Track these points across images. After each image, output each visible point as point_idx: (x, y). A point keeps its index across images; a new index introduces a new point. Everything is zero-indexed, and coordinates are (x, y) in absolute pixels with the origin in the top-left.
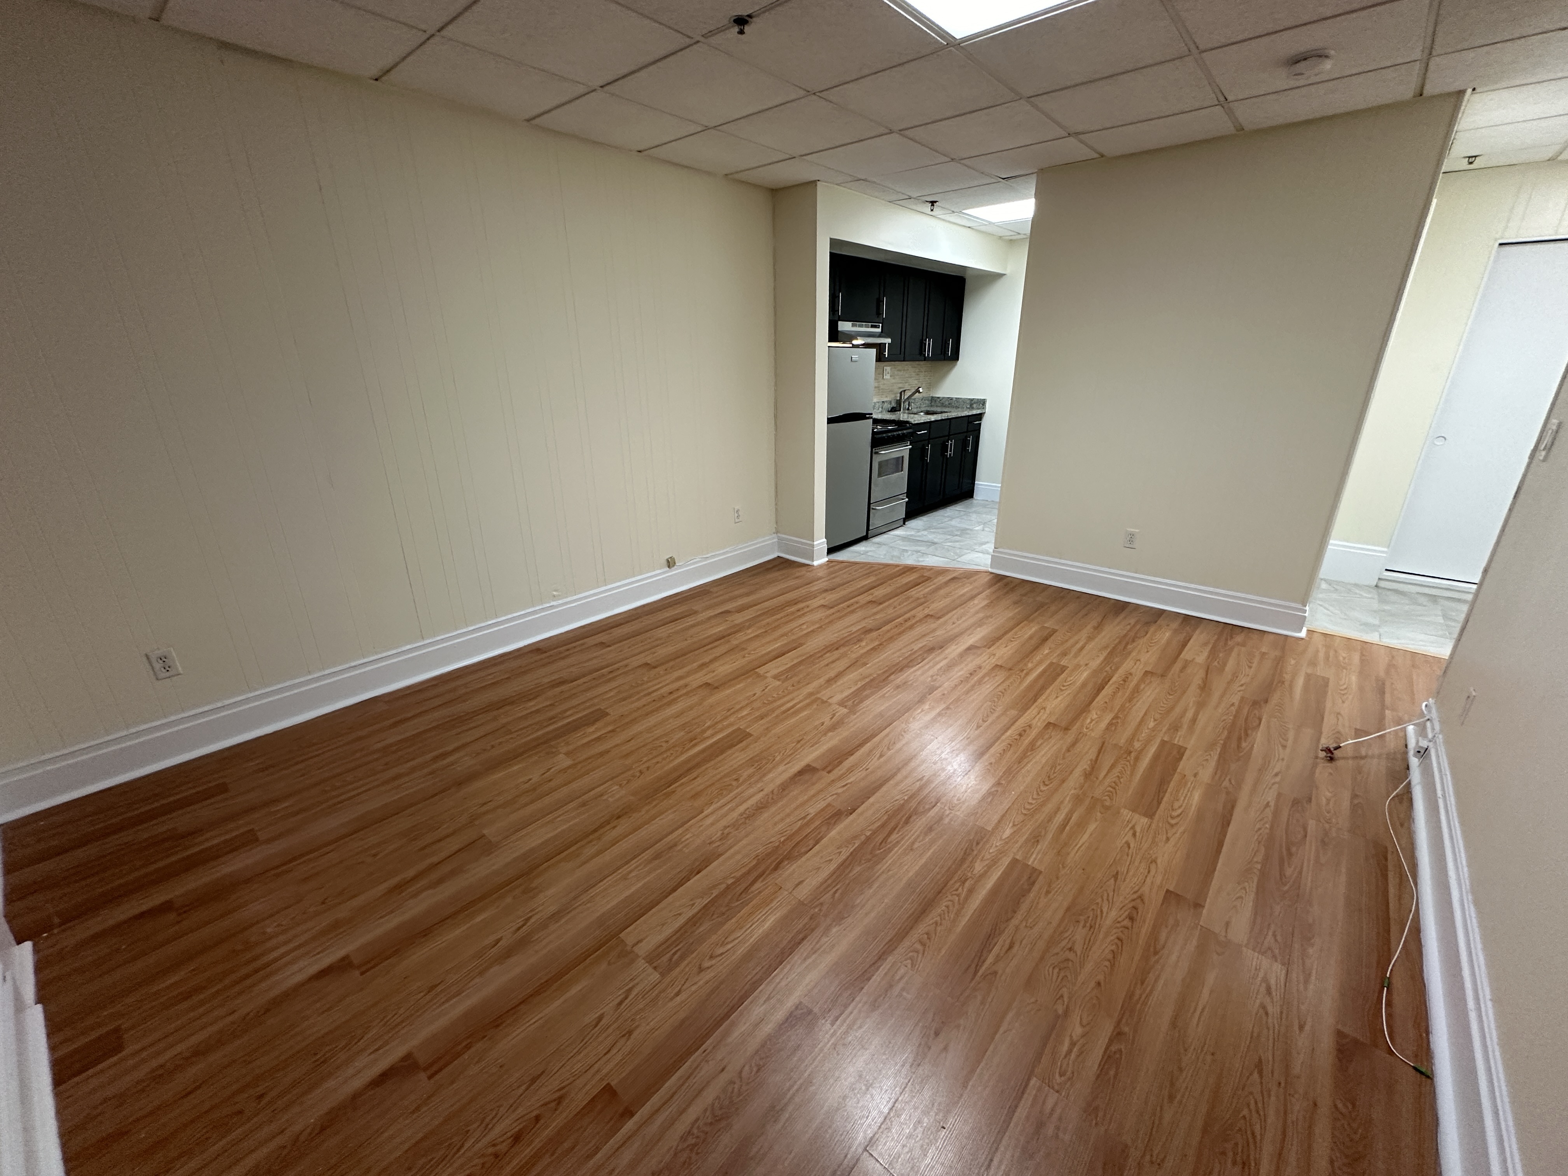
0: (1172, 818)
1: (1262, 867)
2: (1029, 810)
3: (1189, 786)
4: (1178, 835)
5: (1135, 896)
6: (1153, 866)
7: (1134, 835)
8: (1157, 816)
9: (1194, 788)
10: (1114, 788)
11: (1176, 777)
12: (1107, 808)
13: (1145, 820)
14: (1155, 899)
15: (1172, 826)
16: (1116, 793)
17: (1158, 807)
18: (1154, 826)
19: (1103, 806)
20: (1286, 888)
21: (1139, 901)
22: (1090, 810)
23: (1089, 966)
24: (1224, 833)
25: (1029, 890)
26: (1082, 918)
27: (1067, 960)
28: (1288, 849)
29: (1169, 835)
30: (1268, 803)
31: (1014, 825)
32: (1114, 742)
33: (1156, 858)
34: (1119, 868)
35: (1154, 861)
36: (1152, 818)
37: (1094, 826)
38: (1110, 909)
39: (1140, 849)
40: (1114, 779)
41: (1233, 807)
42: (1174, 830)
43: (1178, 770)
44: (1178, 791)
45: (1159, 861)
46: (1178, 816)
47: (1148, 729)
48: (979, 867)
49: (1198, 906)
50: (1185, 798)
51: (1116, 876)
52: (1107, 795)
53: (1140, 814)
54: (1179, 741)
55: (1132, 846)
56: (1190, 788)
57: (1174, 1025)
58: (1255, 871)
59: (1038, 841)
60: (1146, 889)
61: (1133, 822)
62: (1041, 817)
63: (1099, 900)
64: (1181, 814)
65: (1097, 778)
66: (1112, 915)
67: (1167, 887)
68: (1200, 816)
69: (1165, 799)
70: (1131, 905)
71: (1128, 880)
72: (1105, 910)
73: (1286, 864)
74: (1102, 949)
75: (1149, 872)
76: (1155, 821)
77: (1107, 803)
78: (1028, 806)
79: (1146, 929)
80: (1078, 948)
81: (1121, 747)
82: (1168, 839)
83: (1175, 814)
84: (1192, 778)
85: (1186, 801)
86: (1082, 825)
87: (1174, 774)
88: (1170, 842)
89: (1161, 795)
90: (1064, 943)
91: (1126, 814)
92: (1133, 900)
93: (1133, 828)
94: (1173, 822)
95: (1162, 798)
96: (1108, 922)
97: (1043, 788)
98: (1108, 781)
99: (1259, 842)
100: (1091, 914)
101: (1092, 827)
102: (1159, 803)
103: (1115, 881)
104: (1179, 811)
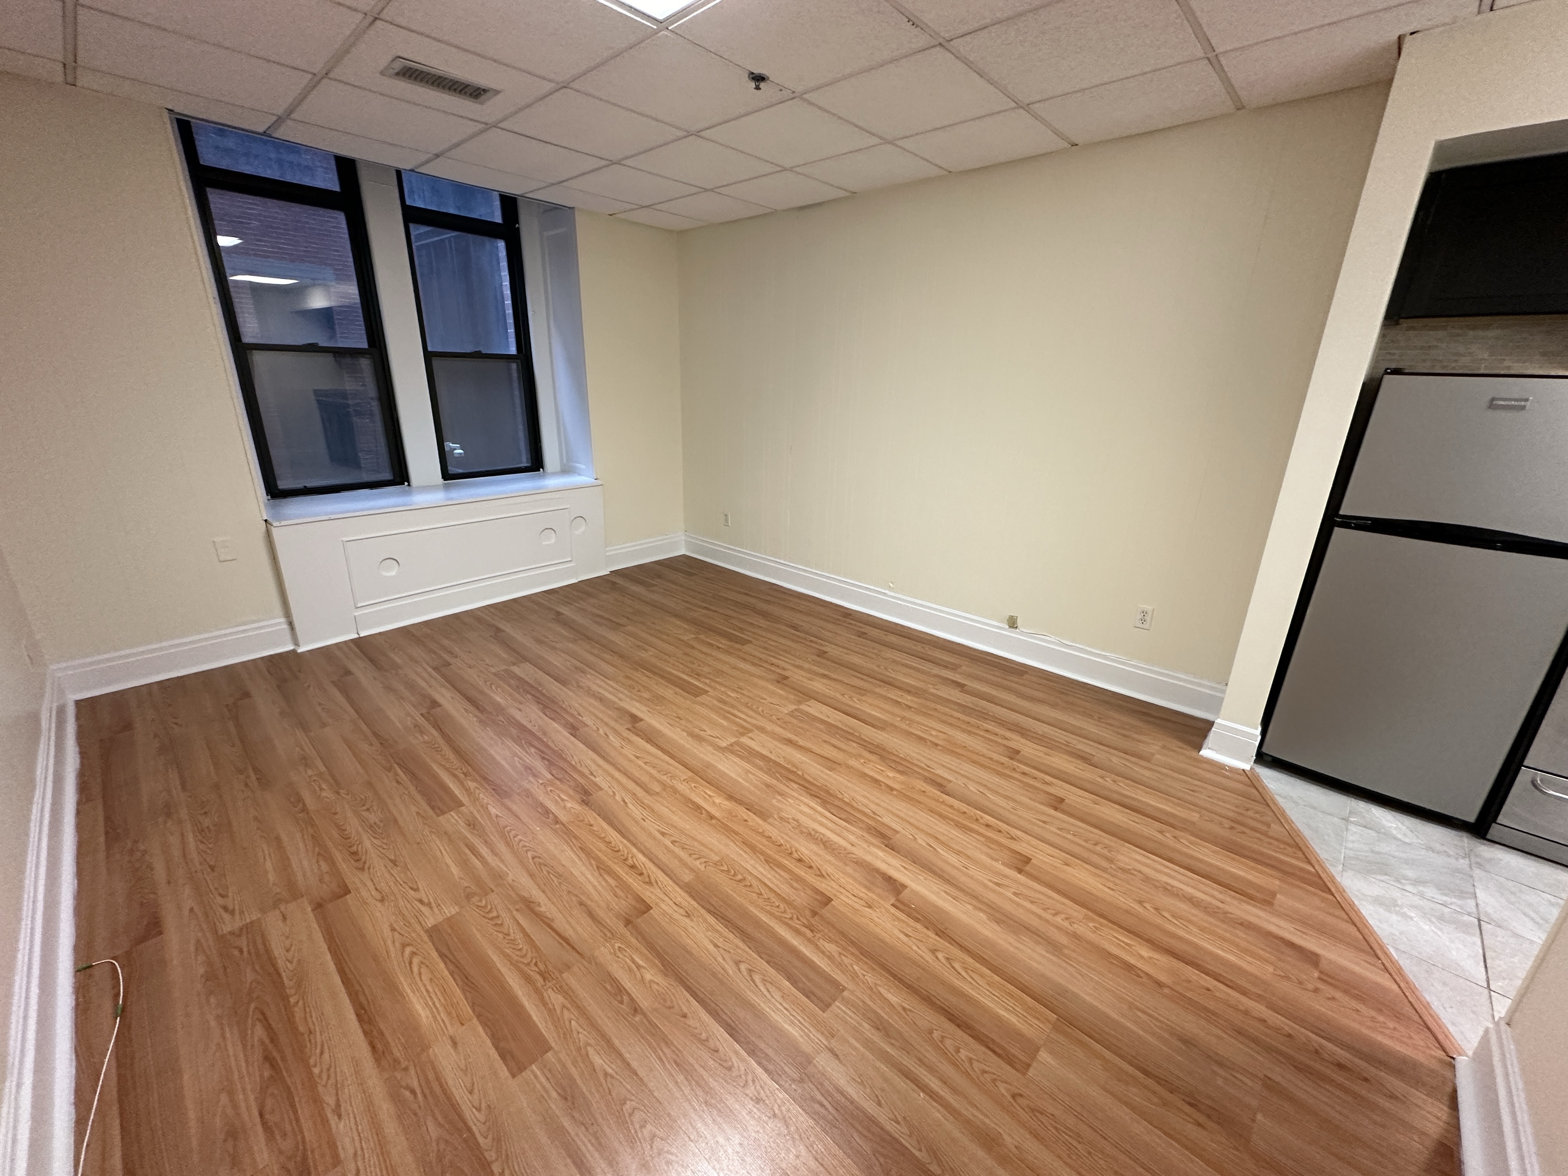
0: (413, 954)
1: (289, 1001)
2: (508, 832)
3: (442, 1015)
4: (389, 942)
5: (367, 866)
6: (378, 897)
7: (421, 901)
8: (426, 939)
9: (434, 1017)
10: (491, 919)
11: (467, 1009)
12: (469, 897)
13: (430, 922)
14: (353, 878)
15: (404, 946)
16: (484, 917)
17: (437, 950)
18: (419, 928)
19: (474, 894)
20: (253, 1006)
21: (361, 866)
22: (478, 881)
23: (349, 814)
24: (353, 996)
25: (429, 804)
26: (382, 825)
27: (364, 805)
28: (273, 1065)
29: (396, 935)
30: (340, 1117)
31: (497, 816)
32: (575, 969)
33: (384, 905)
34: (399, 869)
35: (382, 900)
36: (427, 931)
37: (455, 873)
38: (373, 844)
39: (403, 897)
40: (506, 927)
41: (373, 1048)
42: (397, 944)
43: (475, 1021)
44: (444, 992)
45: (379, 904)
46: (411, 963)
47: (587, 1044)
48: (471, 785)
49: (318, 906)
50: (427, 991)
51: (394, 863)
52: (486, 906)
53: (440, 923)
54: (533, 1072)
55: (412, 893)
56: (439, 1013)
57: (278, 839)
58: (293, 991)
59: (469, 825)
60: (365, 877)
61: (436, 910)
62: (495, 839)
63: (385, 841)
64: (411, 967)
65: (517, 910)
66: (368, 844)
67: (352, 893)
68: (393, 989)
69: (442, 965)
70: (363, 858)
71: (383, 868)
72: (375, 841)
73: (267, 1041)
74: (353, 826)
75: (376, 889)
76: (422, 933)
77: (475, 899)
78: (513, 833)
79: (338, 856)
80: (365, 814)
81: (561, 972)
82: (393, 930)
83: (416, 961)
84: (451, 1031)
85: (423, 989)
86: (464, 864)
87: (474, 1011)
88: (389, 930)
89: (451, 967)
90: (375, 808)
91: (451, 910)
92: (365, 863)
93: (429, 905)
94: (408, 950)
95: (445, 963)
96: (365, 837)
97: (530, 854)
98: (508, 922)
99: (310, 1032)
100: (380, 831)
101: (455, 870)
102: (442, 955)
103: (391, 860)
104: (415, 970)
